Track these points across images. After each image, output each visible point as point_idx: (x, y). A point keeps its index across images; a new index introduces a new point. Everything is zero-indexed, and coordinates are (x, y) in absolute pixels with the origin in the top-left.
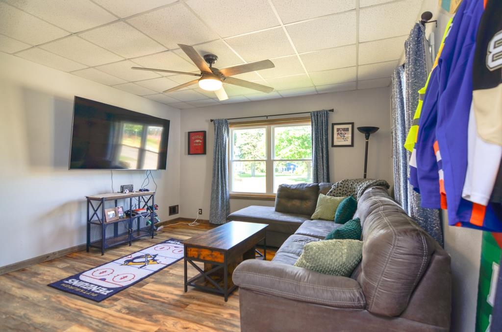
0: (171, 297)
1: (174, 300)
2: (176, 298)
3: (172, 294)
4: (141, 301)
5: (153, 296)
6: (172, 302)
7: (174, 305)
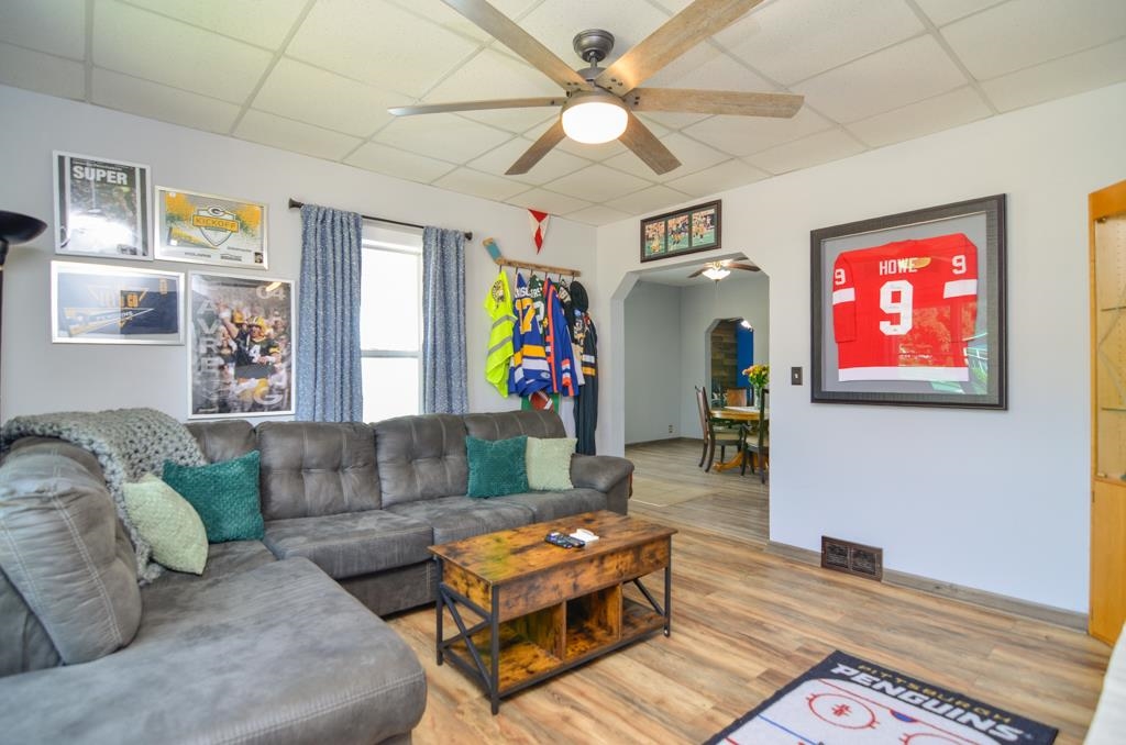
0: (697, 634)
1: (690, 627)
2: (686, 630)
3: (695, 639)
4: (749, 637)
5: (733, 644)
6: (694, 625)
7: (687, 618)
